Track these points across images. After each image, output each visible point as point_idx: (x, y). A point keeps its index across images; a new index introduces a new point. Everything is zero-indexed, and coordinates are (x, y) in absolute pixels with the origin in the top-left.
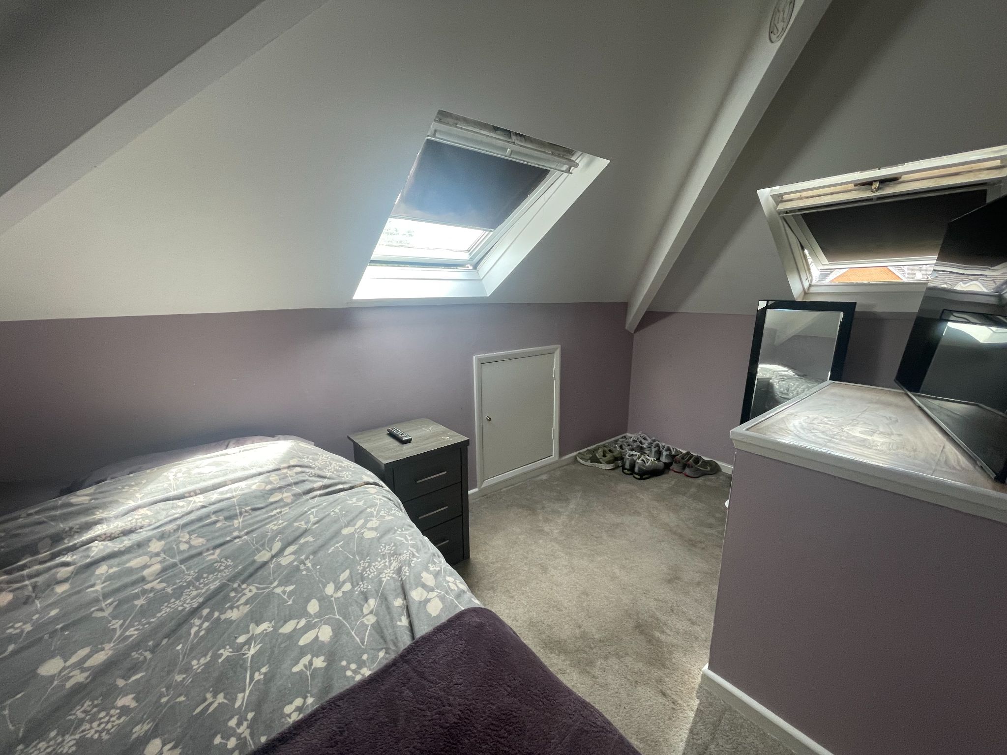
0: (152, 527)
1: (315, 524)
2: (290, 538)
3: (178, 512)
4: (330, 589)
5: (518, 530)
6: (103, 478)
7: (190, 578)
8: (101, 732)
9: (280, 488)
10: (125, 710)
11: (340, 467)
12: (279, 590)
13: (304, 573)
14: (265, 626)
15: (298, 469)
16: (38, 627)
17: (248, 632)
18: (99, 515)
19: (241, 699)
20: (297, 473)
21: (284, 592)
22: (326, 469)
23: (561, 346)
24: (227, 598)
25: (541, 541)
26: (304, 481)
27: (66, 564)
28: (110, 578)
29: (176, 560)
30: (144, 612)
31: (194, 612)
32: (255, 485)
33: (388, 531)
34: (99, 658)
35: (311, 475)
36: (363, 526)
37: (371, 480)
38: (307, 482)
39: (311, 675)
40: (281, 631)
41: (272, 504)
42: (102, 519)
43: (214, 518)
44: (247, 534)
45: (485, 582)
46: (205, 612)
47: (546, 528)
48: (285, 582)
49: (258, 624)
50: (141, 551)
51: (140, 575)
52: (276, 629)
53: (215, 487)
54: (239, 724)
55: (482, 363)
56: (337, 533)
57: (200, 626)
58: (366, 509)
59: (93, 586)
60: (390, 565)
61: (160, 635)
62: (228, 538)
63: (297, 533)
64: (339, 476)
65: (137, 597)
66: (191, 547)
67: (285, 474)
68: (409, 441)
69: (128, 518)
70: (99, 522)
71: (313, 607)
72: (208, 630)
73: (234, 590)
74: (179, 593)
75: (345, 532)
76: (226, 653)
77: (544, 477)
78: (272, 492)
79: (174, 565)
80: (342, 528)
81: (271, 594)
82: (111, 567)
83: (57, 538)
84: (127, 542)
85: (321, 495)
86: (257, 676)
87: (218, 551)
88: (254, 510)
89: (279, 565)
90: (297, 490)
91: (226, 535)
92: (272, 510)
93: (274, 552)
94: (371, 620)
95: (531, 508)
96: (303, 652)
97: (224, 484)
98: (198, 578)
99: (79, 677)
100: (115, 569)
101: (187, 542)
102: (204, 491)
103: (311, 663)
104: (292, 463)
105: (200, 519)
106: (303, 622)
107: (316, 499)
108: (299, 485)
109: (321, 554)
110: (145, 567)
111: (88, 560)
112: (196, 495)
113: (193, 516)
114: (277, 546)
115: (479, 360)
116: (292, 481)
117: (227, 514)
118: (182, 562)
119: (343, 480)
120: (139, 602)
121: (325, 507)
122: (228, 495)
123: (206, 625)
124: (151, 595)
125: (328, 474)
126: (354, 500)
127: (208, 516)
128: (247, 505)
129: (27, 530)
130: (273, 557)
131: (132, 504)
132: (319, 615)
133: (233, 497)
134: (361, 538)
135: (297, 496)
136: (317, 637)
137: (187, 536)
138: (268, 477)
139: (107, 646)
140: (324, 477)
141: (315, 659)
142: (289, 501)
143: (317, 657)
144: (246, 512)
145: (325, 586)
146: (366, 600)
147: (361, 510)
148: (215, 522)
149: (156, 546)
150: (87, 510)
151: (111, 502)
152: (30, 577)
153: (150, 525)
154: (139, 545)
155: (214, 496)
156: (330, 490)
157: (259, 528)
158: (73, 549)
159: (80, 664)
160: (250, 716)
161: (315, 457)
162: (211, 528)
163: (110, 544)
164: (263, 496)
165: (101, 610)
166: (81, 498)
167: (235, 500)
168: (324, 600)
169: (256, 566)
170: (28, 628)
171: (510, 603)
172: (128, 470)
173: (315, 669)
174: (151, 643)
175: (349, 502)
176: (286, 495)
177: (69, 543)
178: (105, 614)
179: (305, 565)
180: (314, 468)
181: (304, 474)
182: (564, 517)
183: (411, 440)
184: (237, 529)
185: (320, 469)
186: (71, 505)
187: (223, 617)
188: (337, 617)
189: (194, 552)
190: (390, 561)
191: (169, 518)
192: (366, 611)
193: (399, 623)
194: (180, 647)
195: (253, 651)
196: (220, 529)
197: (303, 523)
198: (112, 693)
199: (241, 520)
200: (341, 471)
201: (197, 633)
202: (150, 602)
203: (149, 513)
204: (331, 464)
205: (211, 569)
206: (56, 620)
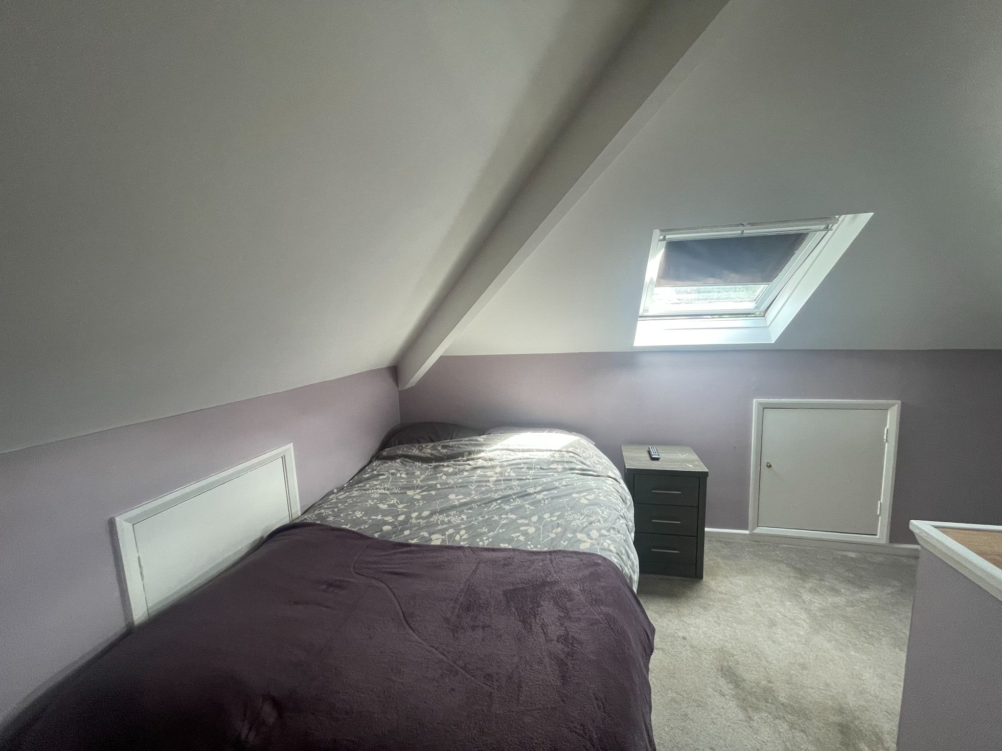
0: (500, 461)
1: (563, 486)
2: (547, 488)
3: (511, 458)
4: (546, 516)
5: (770, 583)
6: (490, 432)
7: (502, 488)
8: (455, 521)
9: (558, 462)
10: (462, 519)
11: (598, 461)
12: (527, 506)
13: (542, 505)
14: (514, 517)
15: (572, 454)
16: (455, 483)
17: (507, 515)
18: (484, 448)
19: (491, 534)
20: (570, 457)
21: (529, 508)
22: (588, 459)
23: (902, 403)
24: (509, 500)
25: (788, 603)
26: (572, 462)
27: (469, 465)
28: (479, 476)
29: (502, 478)
30: (482, 493)
31: (496, 500)
32: (546, 455)
33: (596, 504)
34: (464, 500)
35: (577, 460)
36: (584, 496)
37: (613, 476)
38: (573, 464)
39: (516, 541)
40: (518, 521)
41: (551, 469)
42: (484, 450)
43: (522, 466)
44: (533, 479)
45: (702, 601)
46: (499, 501)
47: (807, 597)
48: (532, 504)
49: (511, 514)
50: (493, 470)
51: (488, 479)
52: (517, 519)
53: (528, 451)
54: (486, 540)
55: (765, 407)
56: (570, 494)
57: (495, 506)
58: (594, 489)
59: (473, 476)
60: (582, 519)
61: (482, 502)
62: (524, 478)
63: (551, 487)
64: (594, 466)
65: (483, 486)
66: (509, 475)
67: (563, 455)
68: (657, 459)
69: (492, 453)
70: (482, 451)
71: (535, 519)
72: (497, 509)
73: (513, 499)
74: (496, 491)
75: (574, 495)
76: (496, 518)
77: (852, 555)
78: (553, 462)
79: (500, 480)
80: (574, 493)
81: (524, 506)
82: (481, 472)
83: (470, 453)
84: (490, 464)
85: (577, 474)
86: (500, 531)
87: (518, 482)
88: (541, 469)
89: (535, 497)
90: (567, 466)
91: (523, 476)
92: (549, 473)
93: (536, 490)
94: (553, 535)
95: (803, 573)
96: (519, 531)
97: (532, 450)
98: (505, 489)
99: (456, 503)
100: (482, 473)
101: (509, 473)
102: (523, 451)
103: (519, 536)
104: (570, 449)
105: (517, 464)
106: (527, 522)
107: (574, 475)
108: (568, 464)
109: (556, 500)
110: (492, 477)
111: (476, 466)
112: (520, 451)
113: (515, 462)
114: (539, 488)
115: (760, 404)
116: (566, 460)
117: (528, 466)
118: (504, 480)
119: (595, 469)
120: (483, 489)
121: (574, 480)
122: (532, 457)
123: (497, 507)
124: (488, 488)
125: (588, 463)
126: (593, 482)
127: (520, 464)
128: (538, 465)
129: (463, 446)
130: (535, 493)
131: (495, 447)
132: (535, 523)
133: (534, 459)
134: (578, 501)
135: (565, 469)
136: (527, 530)
137: (510, 470)
138: (554, 454)
139: (468, 498)
140: (585, 464)
141: (521, 536)
142: (560, 470)
143: (523, 536)
144: (537, 468)
145: (545, 513)
146: (557, 527)
147: (590, 488)
148: (522, 468)
149: (498, 470)
150: (481, 445)
151: (489, 444)
152: (459, 465)
153: (499, 460)
154: (493, 467)
155: (526, 455)
156: (584, 473)
157: (539, 478)
158: (473, 459)
159: (458, 500)
160: (490, 540)
161: (585, 450)
162: (520, 470)
163: (484, 462)
164: (547, 463)
165: (472, 486)
166: (481, 439)
167: (534, 460)
168: (541, 519)
169: (526, 493)
170: (452, 483)
171: (714, 626)
172: (500, 432)
173: (519, 540)
174: (478, 503)
175: (590, 482)
176: (560, 466)
177: (472, 456)
178: (472, 488)
179: (545, 501)
180: (581, 457)
181: (573, 458)
182: (843, 599)
183: (659, 458)
184: (530, 475)
185: (584, 458)
186: (477, 440)
187: (504, 507)
188: (541, 527)
189: (508, 478)
190: (584, 517)
191: (506, 459)
192: (554, 531)
193: (562, 542)
194: (485, 509)
195: (504, 522)
196: (523, 472)
197: (557, 483)
198: (462, 512)
199: (533, 471)
200: (597, 464)
201: (493, 507)
202: (487, 490)
203: (500, 454)
204: (593, 457)
205: (511, 488)
206: (460, 483)
